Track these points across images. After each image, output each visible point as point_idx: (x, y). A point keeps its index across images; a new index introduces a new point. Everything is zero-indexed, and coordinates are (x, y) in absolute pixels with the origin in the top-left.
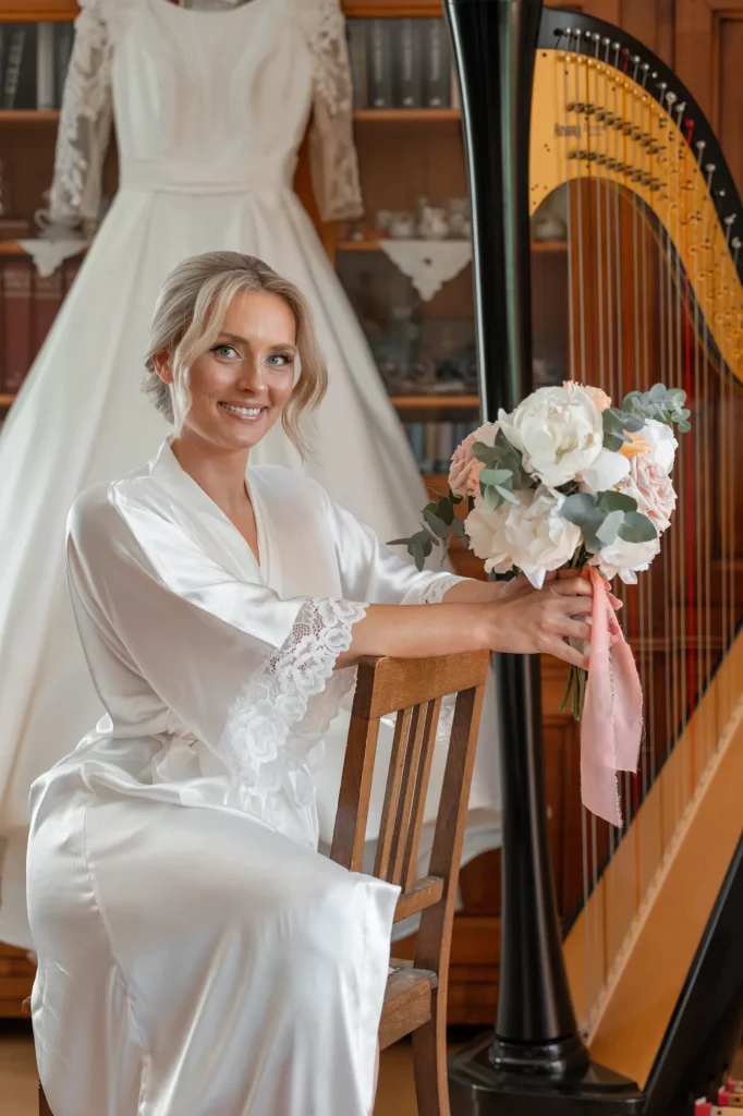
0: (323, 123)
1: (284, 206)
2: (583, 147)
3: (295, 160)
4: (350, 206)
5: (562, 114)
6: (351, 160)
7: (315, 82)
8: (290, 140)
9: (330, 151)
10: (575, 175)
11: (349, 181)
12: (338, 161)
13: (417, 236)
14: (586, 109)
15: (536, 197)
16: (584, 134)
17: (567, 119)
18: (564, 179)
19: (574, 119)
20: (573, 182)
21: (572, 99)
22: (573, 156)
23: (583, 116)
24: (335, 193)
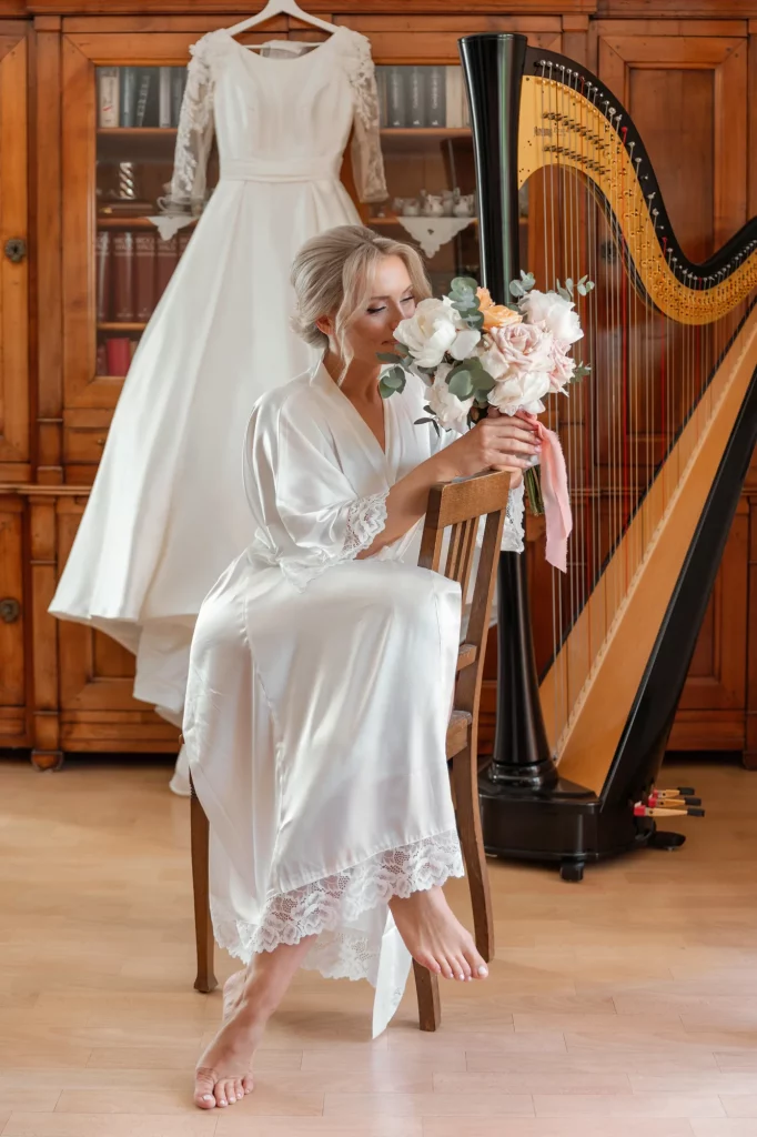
0: (361, 136)
1: (334, 190)
2: (554, 143)
3: (341, 160)
4: (379, 192)
5: (540, 120)
6: (380, 160)
7: (355, 107)
8: (338, 147)
9: (365, 154)
10: (548, 163)
11: (378, 175)
12: (371, 162)
13: (421, 214)
14: (556, 117)
15: (522, 177)
16: (554, 134)
17: (543, 123)
18: (541, 165)
19: (548, 124)
20: (548, 167)
21: (546, 110)
22: (547, 149)
23: (554, 121)
24: (368, 184)
